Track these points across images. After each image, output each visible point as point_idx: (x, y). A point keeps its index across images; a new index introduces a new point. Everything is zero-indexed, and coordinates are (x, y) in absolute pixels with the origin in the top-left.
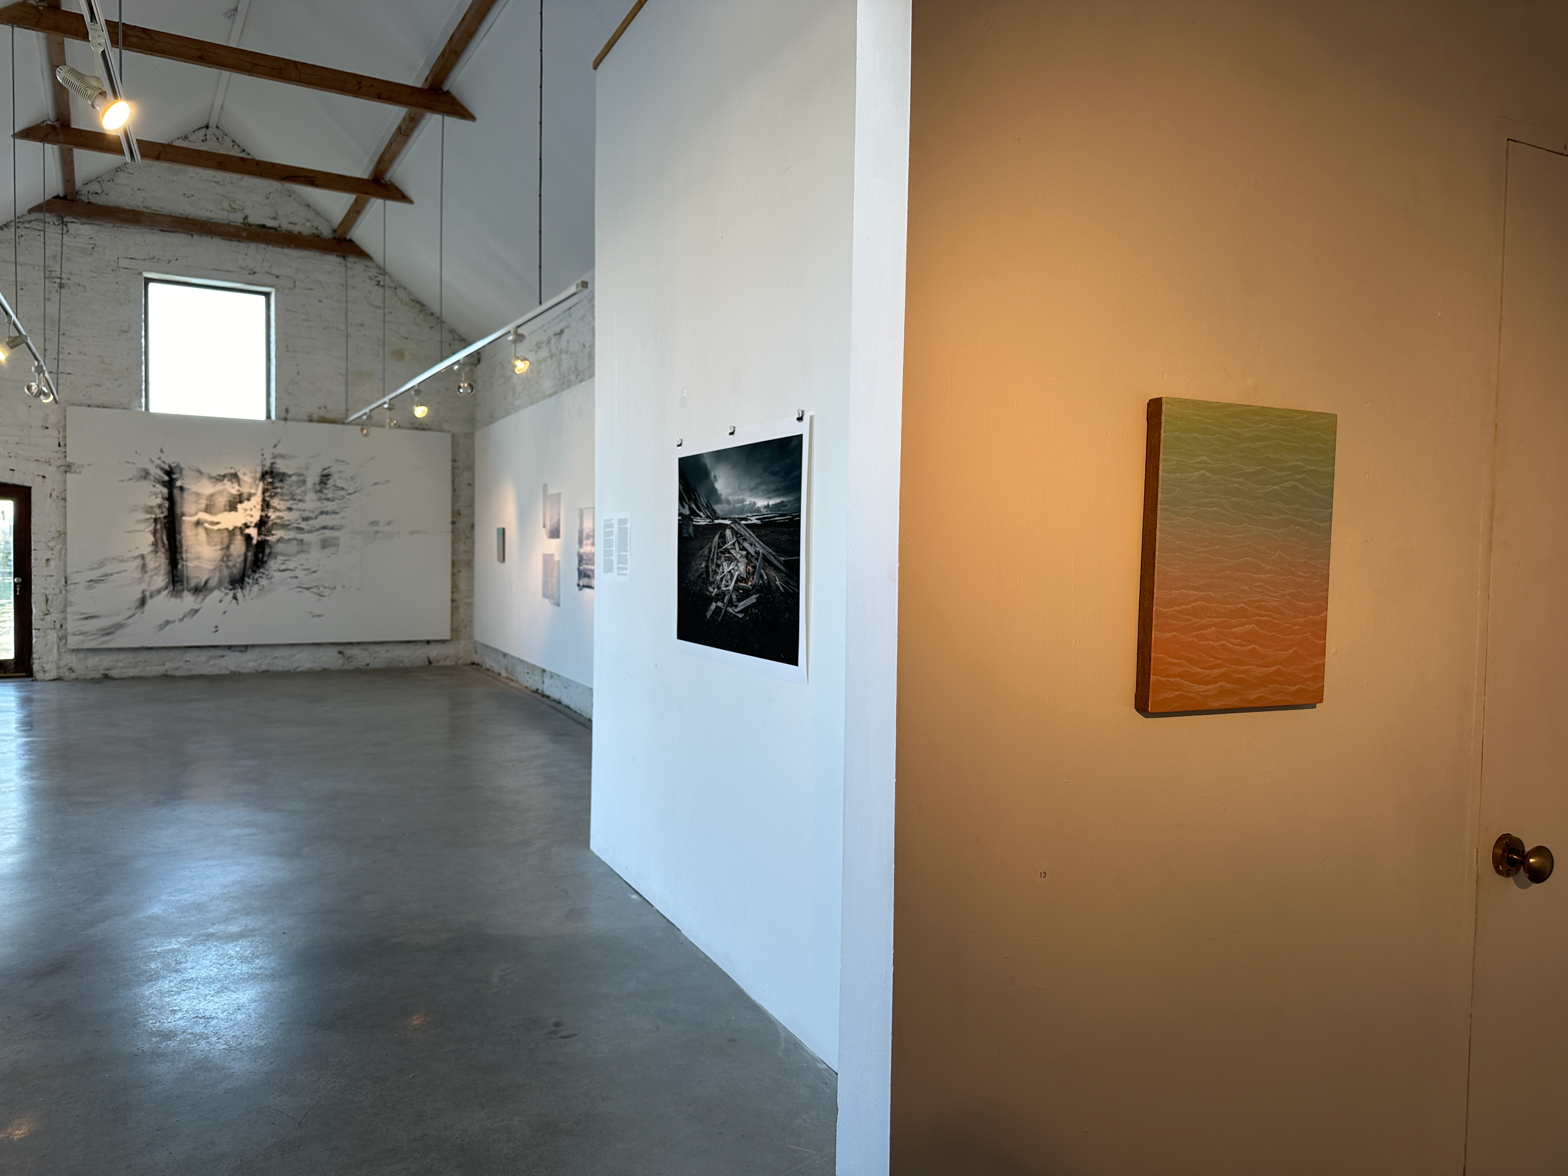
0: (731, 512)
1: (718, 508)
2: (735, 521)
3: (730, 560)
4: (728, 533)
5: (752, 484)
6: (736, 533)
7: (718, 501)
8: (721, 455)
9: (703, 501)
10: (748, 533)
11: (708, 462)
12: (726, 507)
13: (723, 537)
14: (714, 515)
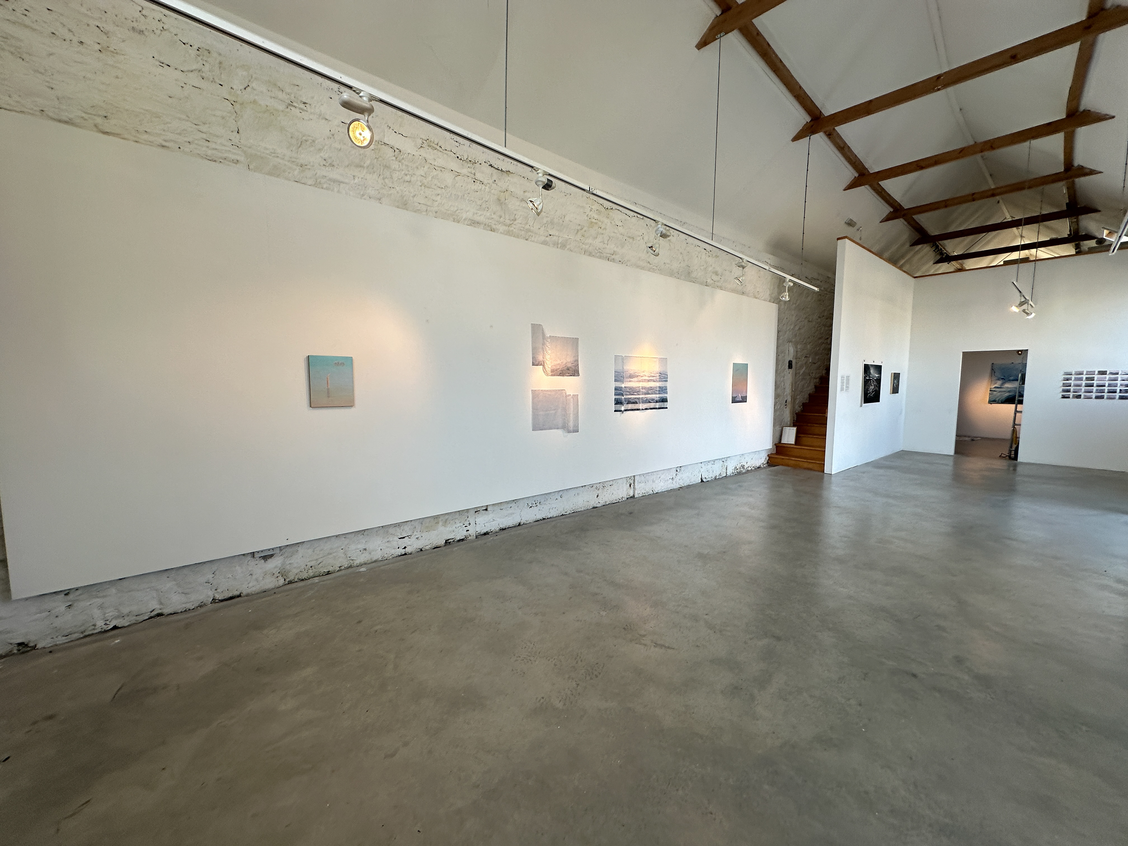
0: (873, 376)
1: (871, 376)
2: (873, 378)
3: (872, 386)
4: (872, 380)
5: (876, 372)
6: (873, 381)
7: (871, 374)
8: (872, 365)
9: (868, 374)
10: (874, 381)
11: (870, 366)
12: (872, 376)
13: (871, 381)
14: (870, 377)
